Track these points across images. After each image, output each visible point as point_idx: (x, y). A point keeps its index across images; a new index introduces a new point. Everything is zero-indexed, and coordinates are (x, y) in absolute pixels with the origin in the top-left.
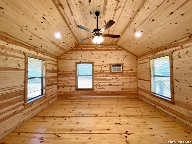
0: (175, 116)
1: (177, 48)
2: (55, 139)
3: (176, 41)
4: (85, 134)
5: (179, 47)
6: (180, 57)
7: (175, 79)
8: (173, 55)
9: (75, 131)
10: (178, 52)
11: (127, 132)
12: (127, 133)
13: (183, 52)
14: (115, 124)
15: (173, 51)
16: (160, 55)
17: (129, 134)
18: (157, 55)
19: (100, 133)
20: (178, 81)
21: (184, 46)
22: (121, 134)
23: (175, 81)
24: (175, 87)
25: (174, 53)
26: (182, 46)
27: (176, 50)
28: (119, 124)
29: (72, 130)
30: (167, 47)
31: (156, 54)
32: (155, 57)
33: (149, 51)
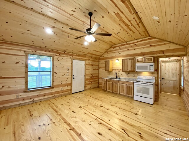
0: (53, 96)
2: (127, 129)
3: (57, 50)
4: (102, 120)
5: (58, 55)
6: (59, 60)
10: (58, 57)
13: (61, 58)
20: (56, 74)
23: (54, 74)
24: (54, 77)
26: (60, 55)
27: (56, 55)
29: (110, 129)
30: (50, 51)
33: (26, 44)
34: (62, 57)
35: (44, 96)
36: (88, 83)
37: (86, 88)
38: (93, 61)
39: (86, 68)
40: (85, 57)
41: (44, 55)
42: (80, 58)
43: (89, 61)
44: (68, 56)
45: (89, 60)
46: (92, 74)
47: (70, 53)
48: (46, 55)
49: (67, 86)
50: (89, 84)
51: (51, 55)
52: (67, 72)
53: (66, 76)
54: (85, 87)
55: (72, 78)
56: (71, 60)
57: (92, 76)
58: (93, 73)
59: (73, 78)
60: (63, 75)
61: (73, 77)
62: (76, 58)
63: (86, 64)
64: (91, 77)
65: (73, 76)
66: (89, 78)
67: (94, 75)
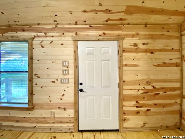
1: (39, 34)
3: (39, 25)
5: (43, 34)
6: (43, 47)
7: (35, 75)
8: (34, 42)
10: (41, 39)
13: (47, 40)
15: (35, 37)
16: (12, 37)
18: (8, 37)
20: (39, 77)
21: (48, 34)
23: (34, 77)
24: (34, 85)
25: (35, 39)
26: (45, 34)
27: (38, 36)
30: (25, 29)
31: (5, 35)
32: (4, 38)
34: (50, 39)
35: (17, 121)
36: (135, 109)
37: (126, 125)
38: (152, 37)
39: (125, 62)
40: (119, 29)
41: (14, 39)
42: (101, 33)
43: (136, 40)
44: (66, 34)
45: (133, 36)
46: (148, 83)
47: (70, 24)
48: (17, 39)
49: (65, 109)
50: (138, 113)
51: (27, 38)
52: (64, 75)
53: (62, 83)
54: (122, 120)
55: (78, 88)
56: (72, 42)
57: (149, 87)
58: (152, 77)
59: (81, 90)
60: (53, 82)
61: (80, 87)
62: (87, 36)
63: (122, 51)
64: (147, 92)
65: (81, 84)
66: (135, 93)
67: (158, 86)
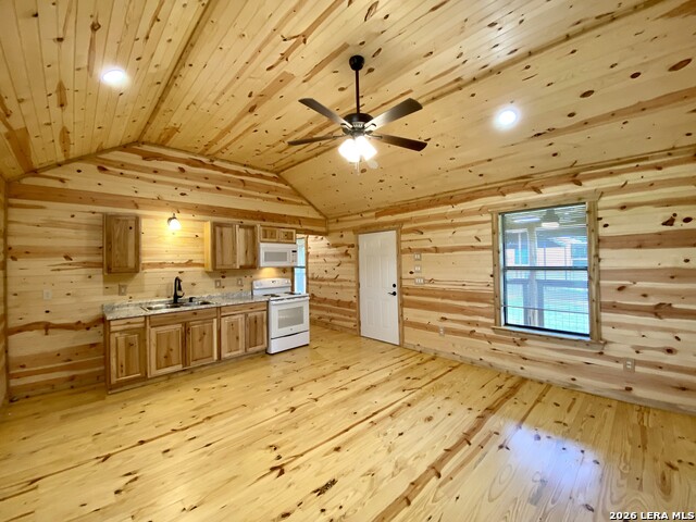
9: (400, 408)
11: (282, 473)
12: (278, 471)
14: (333, 482)
17: (273, 469)
19: (347, 430)
22: (296, 457)
28: (321, 491)
